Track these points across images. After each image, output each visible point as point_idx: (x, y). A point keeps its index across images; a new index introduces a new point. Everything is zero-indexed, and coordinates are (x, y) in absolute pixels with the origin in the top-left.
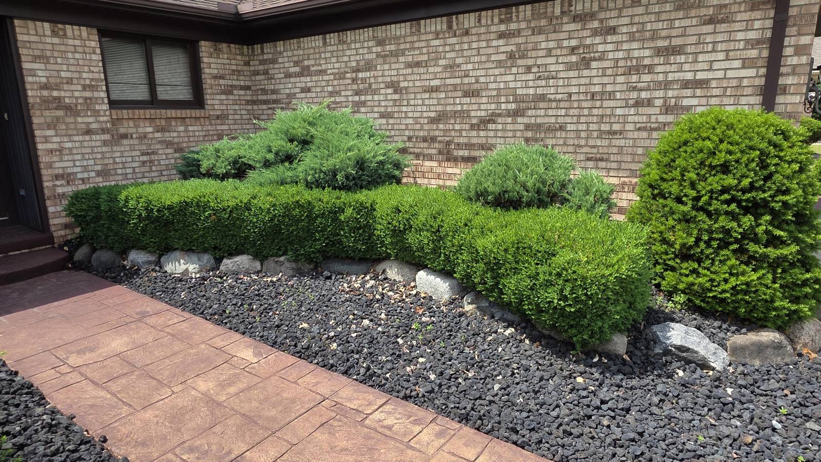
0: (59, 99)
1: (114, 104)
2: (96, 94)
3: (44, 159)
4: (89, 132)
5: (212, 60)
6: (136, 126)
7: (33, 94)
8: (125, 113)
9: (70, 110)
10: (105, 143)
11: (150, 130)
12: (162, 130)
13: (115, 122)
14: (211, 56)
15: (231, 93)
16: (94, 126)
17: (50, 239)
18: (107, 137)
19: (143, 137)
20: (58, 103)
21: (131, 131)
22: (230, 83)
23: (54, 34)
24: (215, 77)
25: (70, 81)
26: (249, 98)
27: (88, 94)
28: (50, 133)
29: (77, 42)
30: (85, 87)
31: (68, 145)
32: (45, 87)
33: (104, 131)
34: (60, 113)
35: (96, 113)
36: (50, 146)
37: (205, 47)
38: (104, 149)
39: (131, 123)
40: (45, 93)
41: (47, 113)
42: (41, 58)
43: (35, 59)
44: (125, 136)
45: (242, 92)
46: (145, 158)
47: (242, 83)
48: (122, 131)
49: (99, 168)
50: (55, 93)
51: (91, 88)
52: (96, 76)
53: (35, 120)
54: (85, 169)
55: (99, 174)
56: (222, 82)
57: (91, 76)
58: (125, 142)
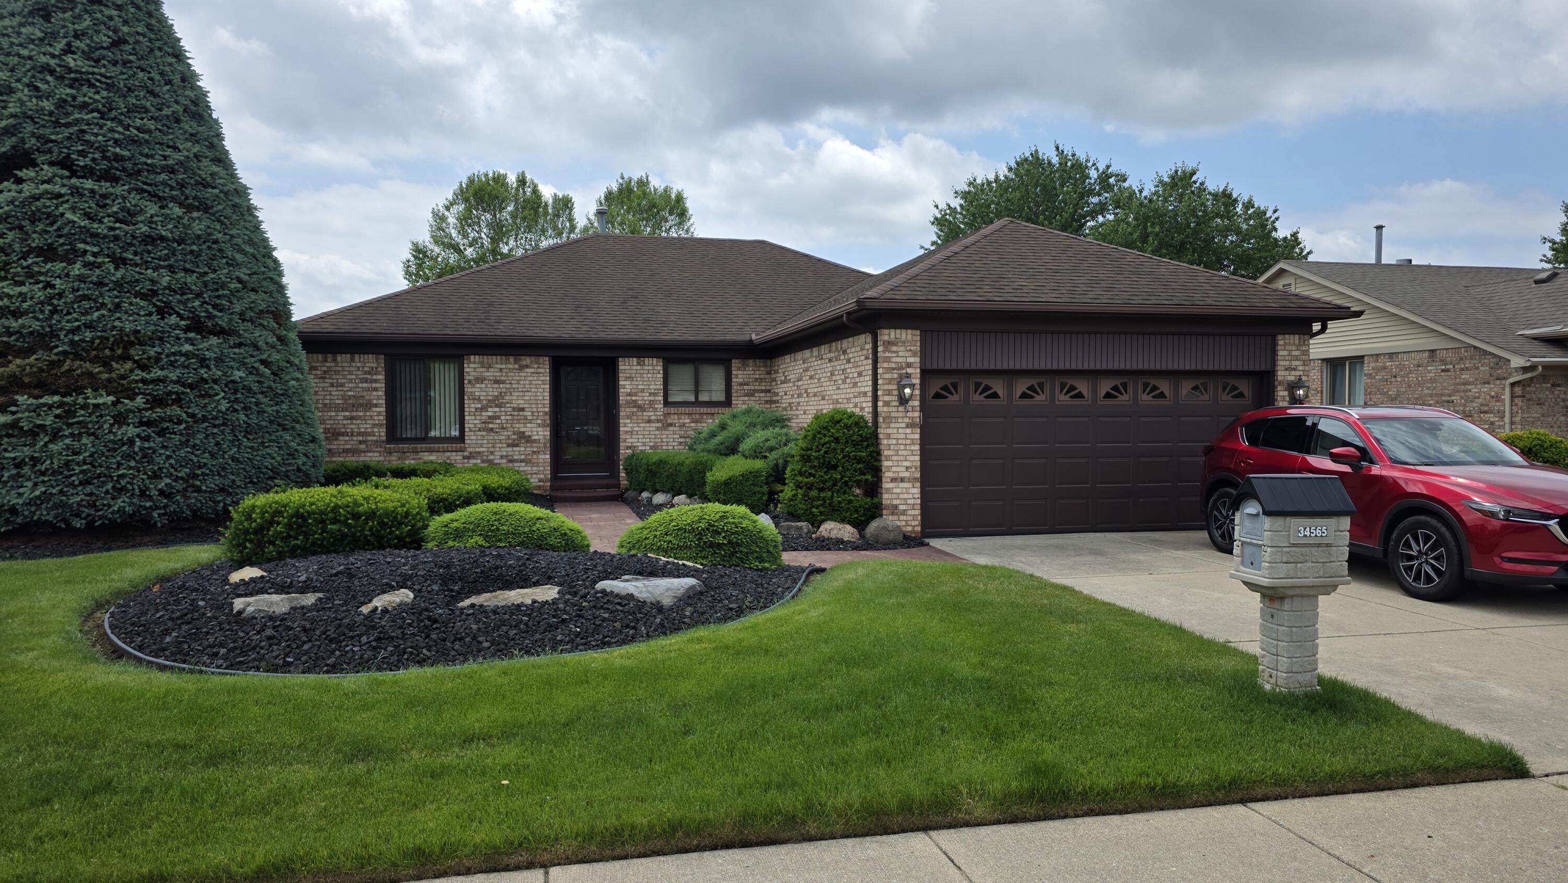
0: (635, 401)
1: (666, 403)
2: (657, 398)
3: (622, 436)
4: (649, 421)
5: (739, 372)
6: (679, 419)
7: (622, 399)
8: (672, 410)
9: (641, 408)
10: (658, 429)
11: (688, 421)
12: (696, 421)
13: (666, 415)
14: (739, 369)
15: (753, 395)
16: (653, 418)
17: (618, 486)
18: (659, 425)
19: (684, 425)
20: (635, 404)
21: (675, 421)
22: (753, 388)
23: (638, 364)
24: (741, 384)
25: (643, 391)
26: (768, 399)
27: (652, 398)
28: (628, 421)
29: (650, 368)
30: (651, 394)
31: (637, 429)
32: (629, 394)
33: (658, 421)
34: (635, 410)
35: (655, 410)
36: (626, 429)
37: (735, 363)
38: (657, 432)
39: (676, 417)
40: (629, 398)
41: (628, 410)
42: (630, 378)
43: (627, 379)
44: (671, 425)
45: (763, 395)
46: (682, 440)
47: (763, 388)
48: (669, 421)
49: (652, 444)
50: (634, 398)
51: (654, 394)
52: (658, 387)
53: (621, 414)
54: (644, 444)
55: (651, 448)
56: (746, 387)
57: (655, 387)
58: (670, 428)
